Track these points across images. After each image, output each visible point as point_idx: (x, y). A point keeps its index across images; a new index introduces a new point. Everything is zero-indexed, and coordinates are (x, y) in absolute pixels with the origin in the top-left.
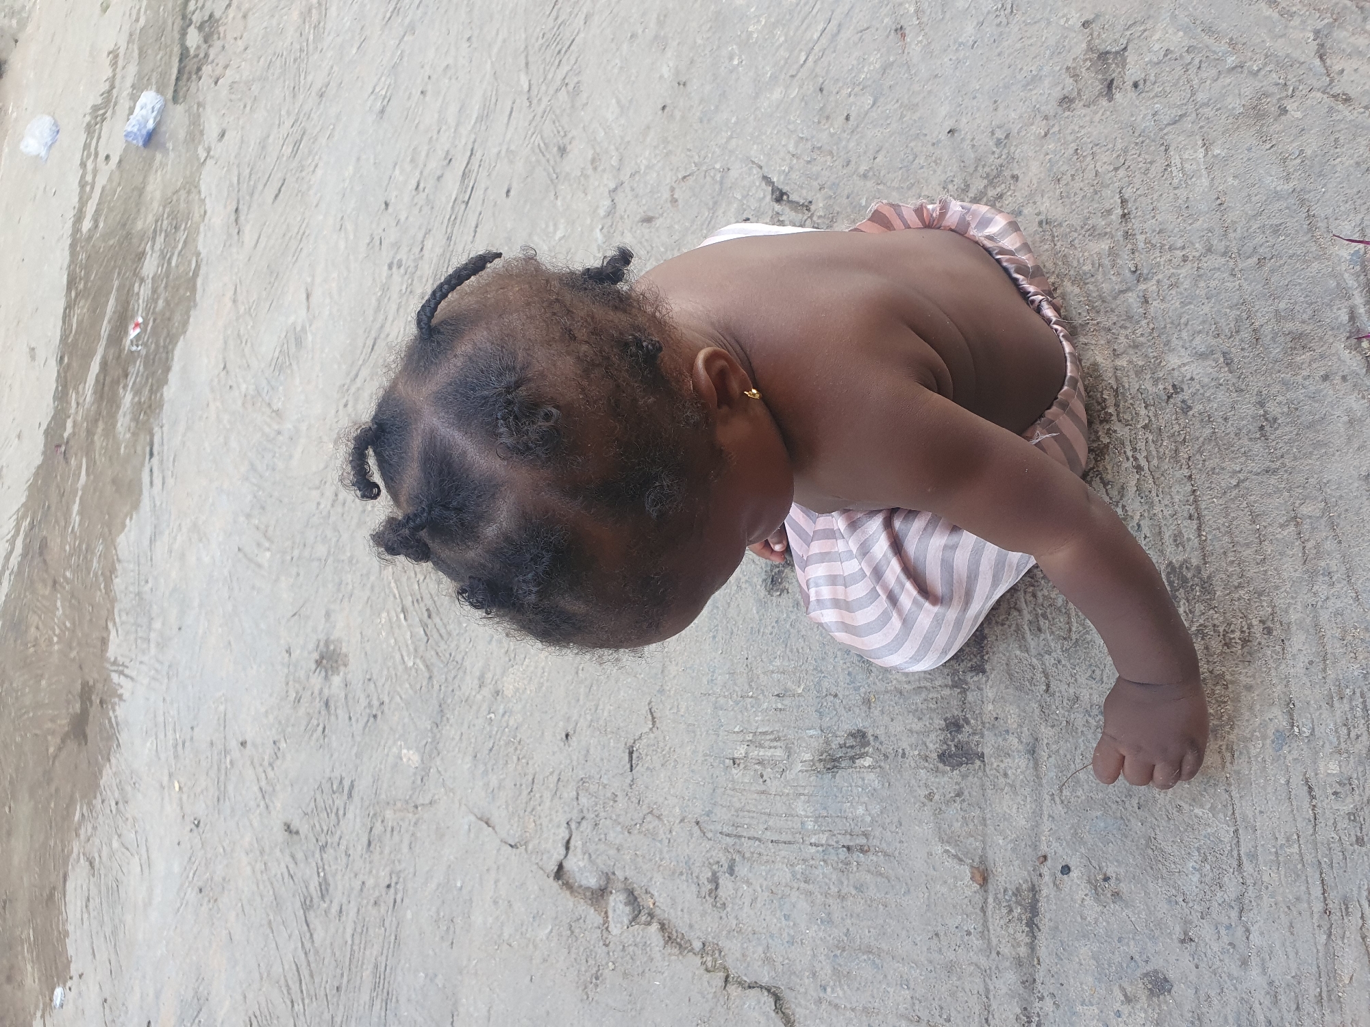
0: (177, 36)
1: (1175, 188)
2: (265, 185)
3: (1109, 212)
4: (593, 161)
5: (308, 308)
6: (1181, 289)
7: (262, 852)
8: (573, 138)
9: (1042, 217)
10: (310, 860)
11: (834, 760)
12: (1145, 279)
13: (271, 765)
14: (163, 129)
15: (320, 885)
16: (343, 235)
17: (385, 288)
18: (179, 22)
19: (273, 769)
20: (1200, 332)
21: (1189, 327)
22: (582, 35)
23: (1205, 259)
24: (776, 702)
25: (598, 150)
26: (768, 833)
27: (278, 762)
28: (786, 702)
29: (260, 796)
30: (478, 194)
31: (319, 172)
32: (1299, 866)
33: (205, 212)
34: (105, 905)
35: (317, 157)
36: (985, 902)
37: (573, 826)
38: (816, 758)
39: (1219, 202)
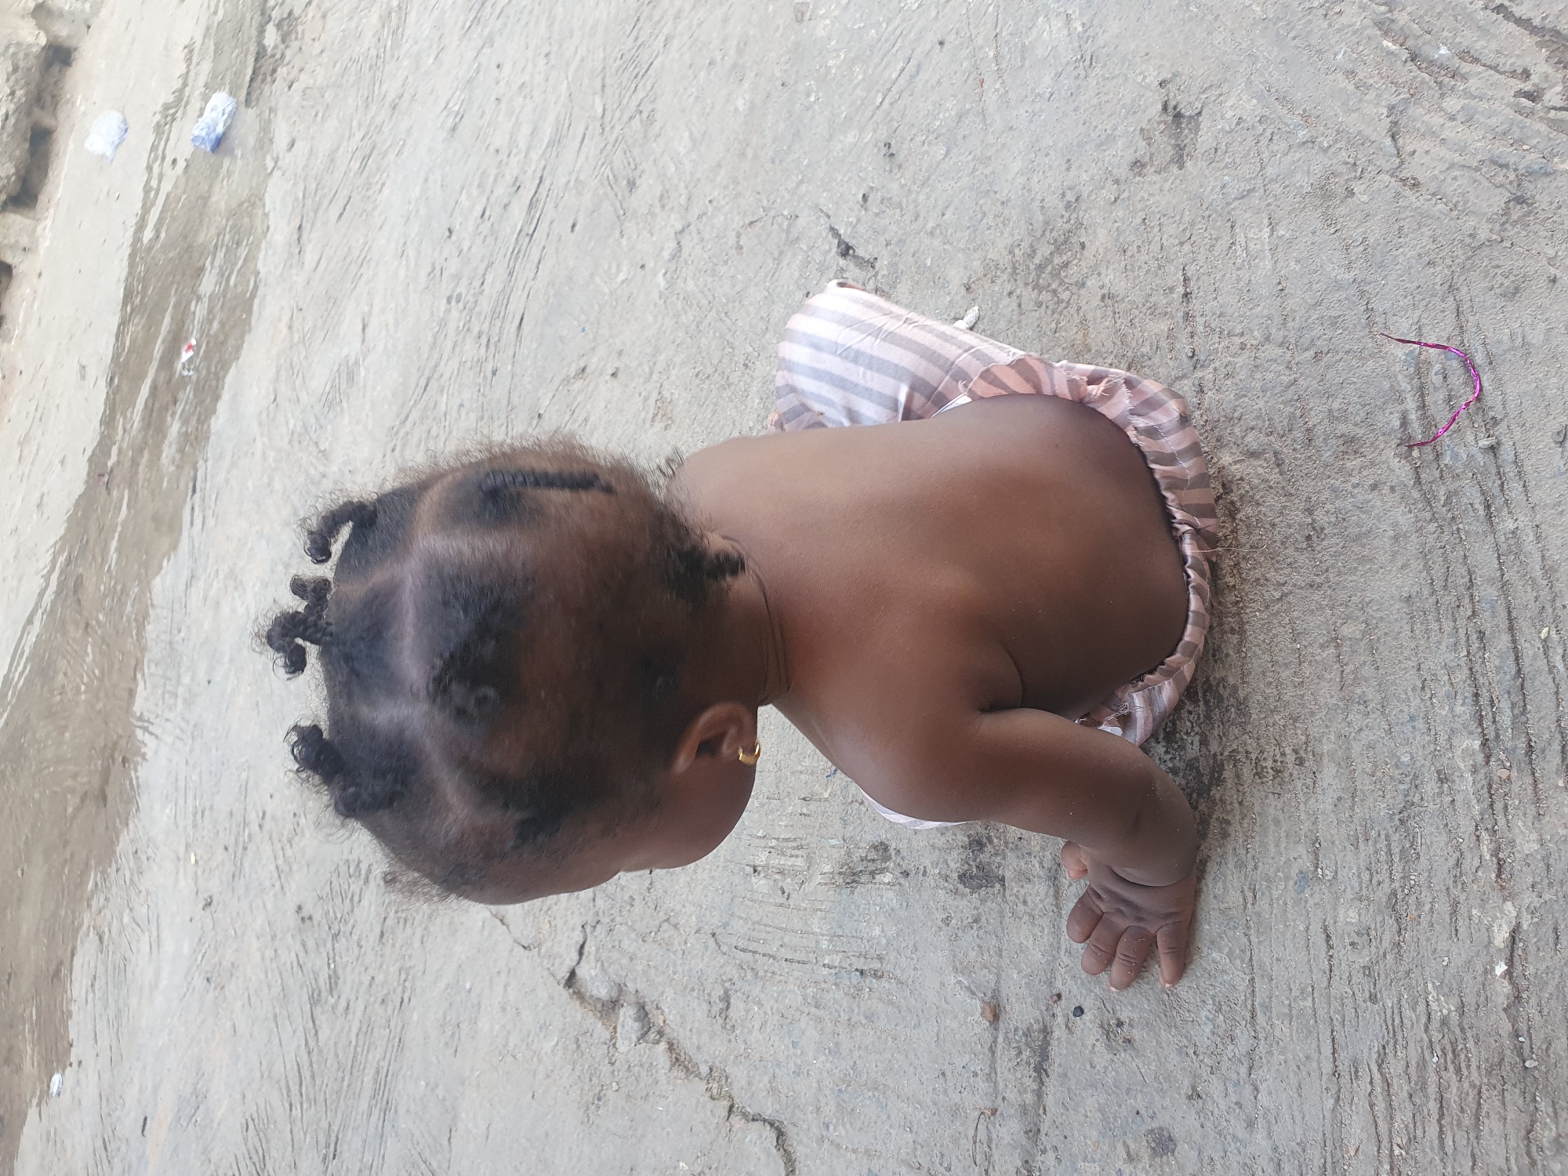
0: (254, 33)
1: (1239, 269)
2: (331, 202)
3: (1172, 289)
4: (661, 198)
5: (364, 340)
6: (1237, 380)
7: (273, 938)
8: (643, 171)
9: (1105, 291)
10: (322, 949)
11: (854, 874)
12: (1202, 366)
13: (290, 841)
14: (234, 133)
15: (330, 977)
16: (404, 262)
17: (443, 323)
18: (257, 18)
19: (291, 846)
20: (1252, 429)
21: (1242, 422)
22: (660, 58)
23: (1263, 349)
24: (802, 807)
25: (667, 186)
26: (783, 950)
27: (297, 839)
28: (812, 807)
29: (276, 875)
30: (543, 227)
31: (386, 191)
32: (1312, 1022)
33: (268, 228)
34: (110, 984)
35: (385, 175)
36: (995, 1041)
37: (588, 929)
38: (837, 870)
39: (1280, 287)
